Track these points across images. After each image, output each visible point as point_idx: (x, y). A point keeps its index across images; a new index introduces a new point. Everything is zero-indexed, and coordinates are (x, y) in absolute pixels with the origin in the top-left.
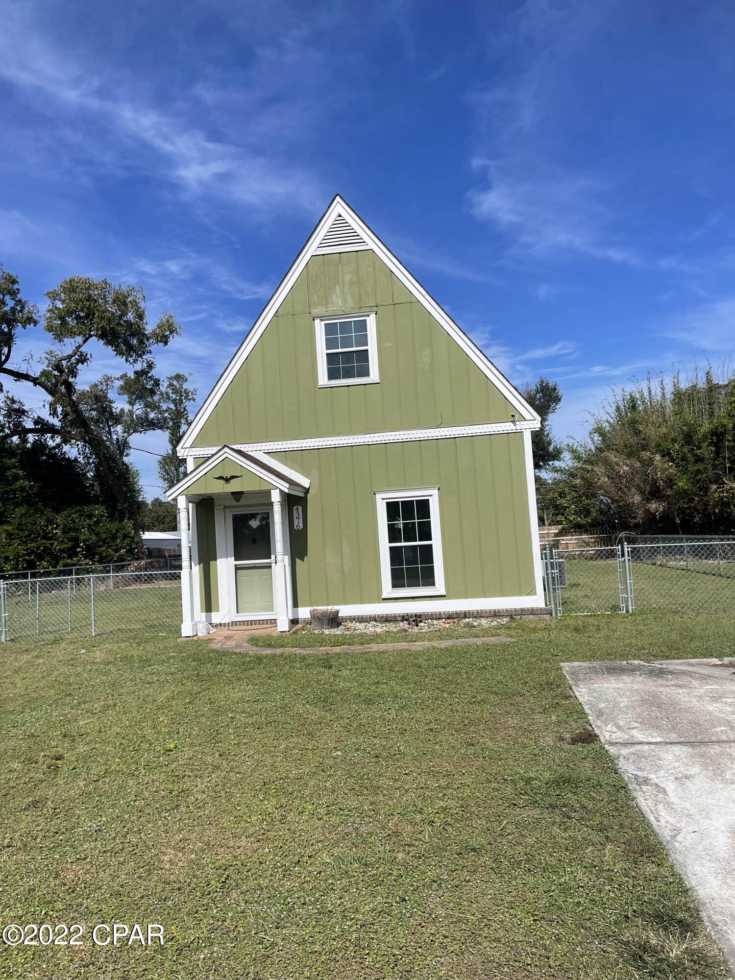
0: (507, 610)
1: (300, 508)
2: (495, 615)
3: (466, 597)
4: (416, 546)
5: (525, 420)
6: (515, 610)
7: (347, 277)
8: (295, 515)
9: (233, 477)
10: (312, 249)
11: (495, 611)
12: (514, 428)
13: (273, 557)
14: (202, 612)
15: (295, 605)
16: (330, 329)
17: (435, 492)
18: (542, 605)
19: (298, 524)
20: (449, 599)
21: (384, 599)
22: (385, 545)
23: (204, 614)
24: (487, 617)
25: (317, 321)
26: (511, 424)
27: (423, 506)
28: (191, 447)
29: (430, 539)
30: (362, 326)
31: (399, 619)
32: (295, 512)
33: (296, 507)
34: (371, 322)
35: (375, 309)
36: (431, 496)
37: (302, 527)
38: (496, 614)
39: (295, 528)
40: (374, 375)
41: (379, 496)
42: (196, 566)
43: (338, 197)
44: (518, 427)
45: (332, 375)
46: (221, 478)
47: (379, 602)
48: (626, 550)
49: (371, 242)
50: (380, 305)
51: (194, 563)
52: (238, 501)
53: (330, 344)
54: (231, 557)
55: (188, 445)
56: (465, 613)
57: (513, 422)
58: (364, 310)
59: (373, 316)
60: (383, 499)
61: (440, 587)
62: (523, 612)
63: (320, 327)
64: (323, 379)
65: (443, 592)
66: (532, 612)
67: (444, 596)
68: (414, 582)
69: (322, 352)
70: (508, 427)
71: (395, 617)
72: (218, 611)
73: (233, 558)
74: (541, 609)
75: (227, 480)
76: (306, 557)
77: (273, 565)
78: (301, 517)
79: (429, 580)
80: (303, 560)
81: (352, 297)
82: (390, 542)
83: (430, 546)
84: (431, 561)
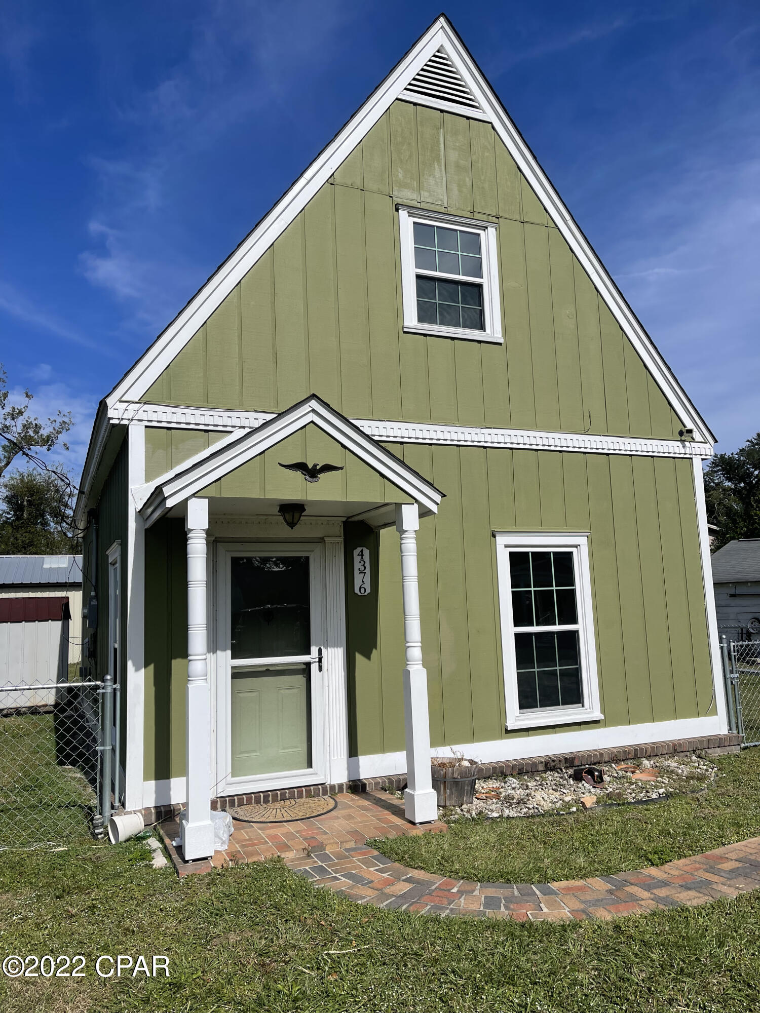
1: (367, 553)
2: (675, 750)
4: (552, 634)
5: (694, 441)
7: (453, 156)
8: (357, 565)
9: (328, 468)
10: (397, 87)
12: (682, 451)
13: (314, 650)
14: (146, 778)
15: (353, 751)
16: (421, 235)
17: (583, 541)
19: (362, 583)
20: (605, 726)
21: (509, 732)
22: (509, 630)
23: (152, 783)
25: (403, 214)
26: (679, 443)
27: (565, 561)
28: (144, 401)
29: (574, 621)
30: (474, 243)
32: (357, 559)
33: (359, 549)
34: (489, 239)
35: (496, 221)
36: (576, 546)
37: (368, 591)
39: (357, 591)
40: (494, 329)
41: (501, 541)
42: (137, 670)
43: (442, 19)
44: (687, 451)
45: (425, 313)
46: (300, 467)
47: (501, 737)
49: (491, 111)
50: (503, 218)
51: (134, 665)
52: (292, 525)
53: (421, 259)
54: (225, 650)
55: (136, 393)
57: (683, 441)
58: (477, 217)
59: (492, 231)
60: (506, 546)
61: (591, 708)
63: (406, 226)
64: (410, 317)
65: (597, 715)
67: (598, 722)
68: (549, 700)
69: (409, 271)
70: (674, 448)
72: (184, 772)
73: (229, 652)
74: (729, 737)
75: (312, 473)
76: (374, 651)
77: (314, 667)
78: (368, 570)
79: (574, 696)
80: (368, 656)
81: (460, 191)
82: (516, 625)
83: (575, 634)
84: (576, 660)
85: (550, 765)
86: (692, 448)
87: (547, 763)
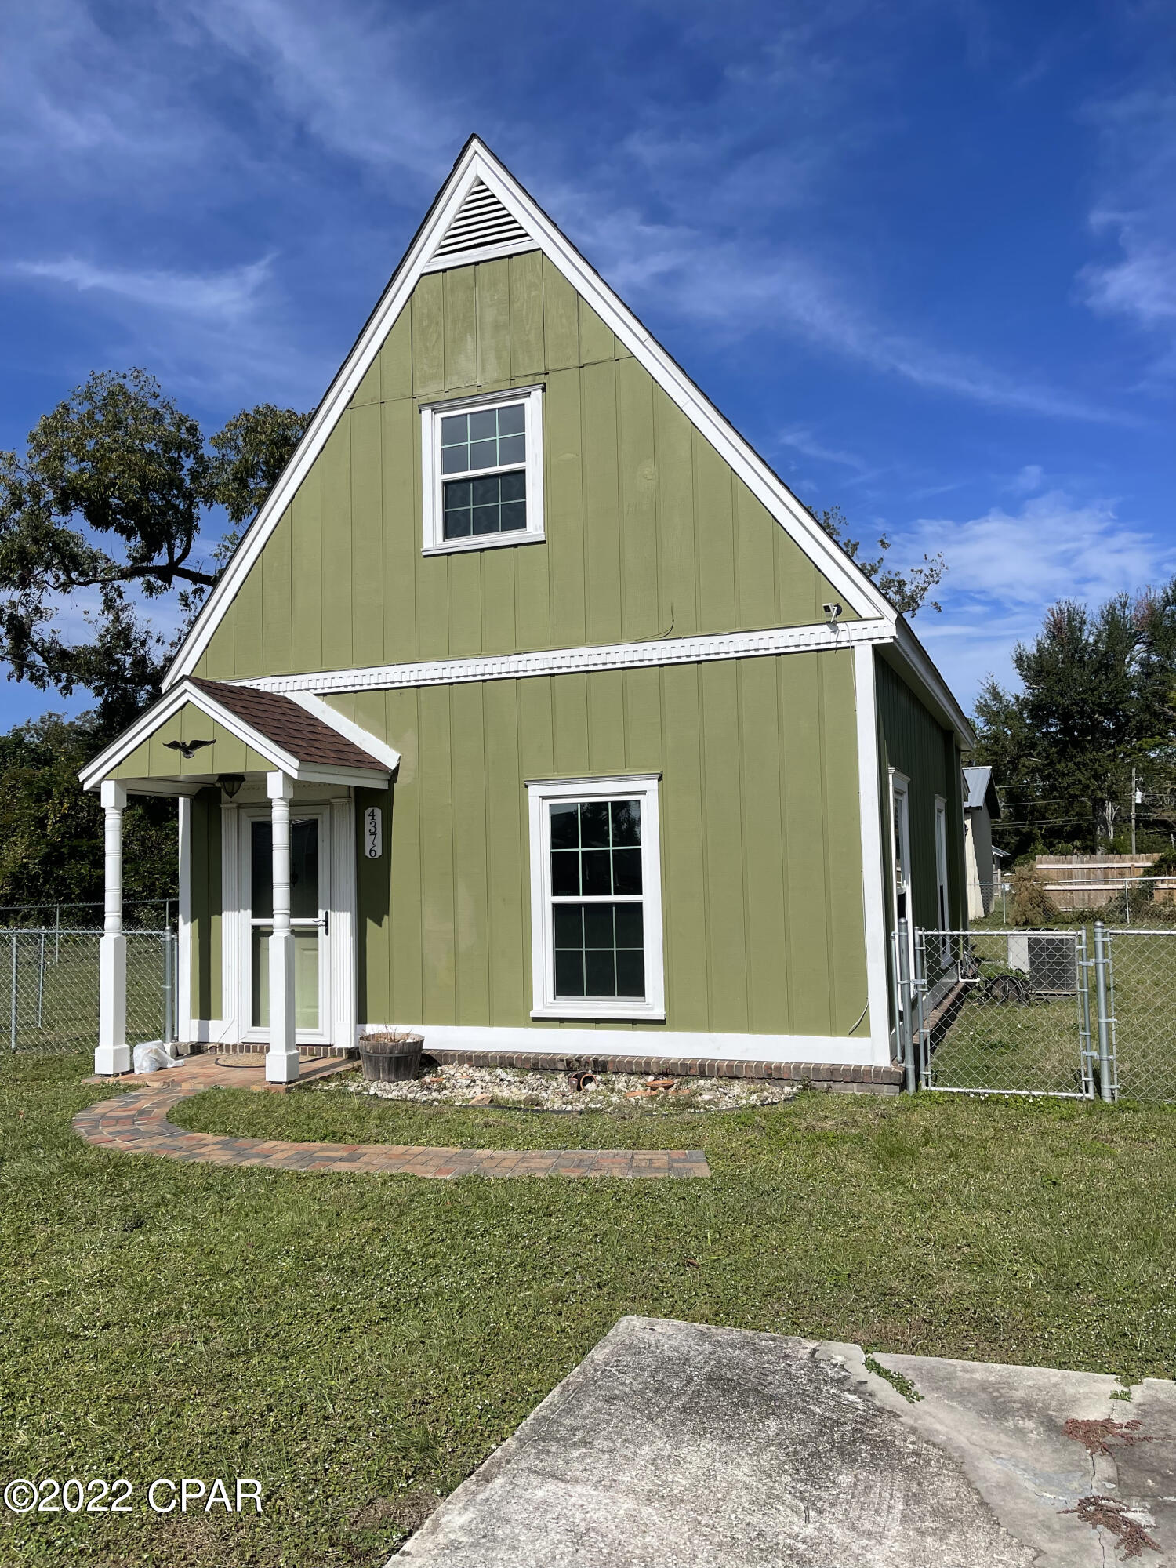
0: (797, 1067)
1: (378, 812)
2: (770, 1076)
3: (710, 1027)
4: (608, 906)
5: (860, 618)
6: (817, 1069)
7: (490, 315)
8: (368, 827)
9: (197, 744)
10: (424, 258)
11: (769, 1066)
12: (833, 637)
13: (321, 914)
14: (193, 1017)
15: (361, 1017)
16: (451, 430)
17: (652, 785)
18: (881, 1059)
19: (373, 845)
20: (671, 1029)
21: (536, 1019)
22: (542, 900)
23: (196, 1022)
24: (751, 1079)
25: (427, 414)
26: (825, 628)
27: (627, 817)
29: (639, 891)
30: (515, 419)
31: (561, 1066)
32: (368, 819)
33: (370, 809)
34: (533, 406)
35: (542, 379)
36: (644, 793)
37: (379, 853)
38: (771, 1074)
39: (367, 854)
40: (535, 525)
41: (534, 792)
42: (185, 923)
44: (843, 636)
45: (453, 527)
47: (525, 1025)
48: (1099, 939)
49: (540, 234)
50: (553, 371)
51: (183, 918)
52: (230, 794)
53: (450, 461)
54: (246, 909)
56: (702, 1066)
57: (832, 623)
58: (520, 382)
59: (537, 394)
60: (544, 798)
61: (653, 1002)
62: (834, 1074)
63: (431, 426)
64: (433, 536)
65: (659, 1013)
66: (856, 1075)
67: (662, 1022)
68: (600, 988)
69: (433, 478)
70: (819, 635)
71: (553, 1061)
72: (220, 1017)
73: (249, 912)
74: (877, 1070)
75: (186, 750)
76: (386, 917)
77: (322, 930)
78: (379, 832)
79: (634, 986)
80: (379, 923)
81: (498, 358)
82: (555, 893)
83: (638, 907)
84: (640, 942)
86: (848, 632)
87: (568, 1063)
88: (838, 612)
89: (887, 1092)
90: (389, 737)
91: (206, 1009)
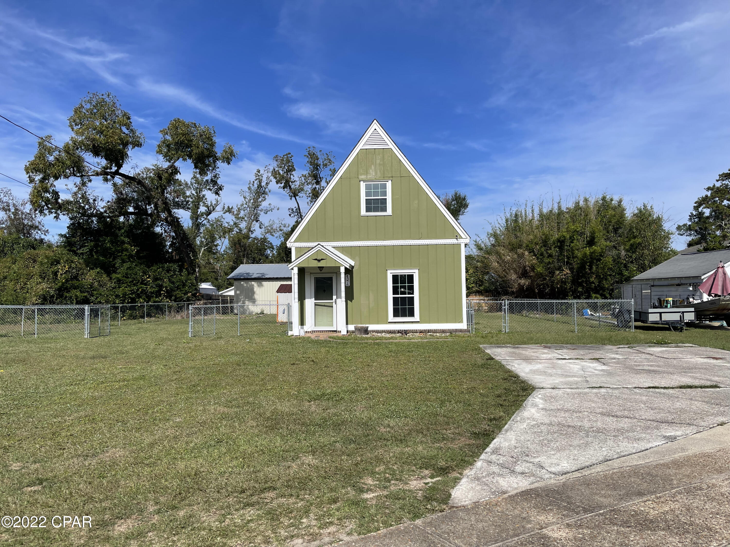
0: (449, 330)
1: (349, 276)
3: (429, 323)
4: (406, 297)
5: (462, 238)
6: (453, 330)
7: (378, 161)
8: (346, 279)
9: (322, 259)
10: (360, 146)
11: (443, 330)
12: (457, 242)
13: (334, 299)
16: (367, 187)
17: (417, 271)
18: (465, 327)
19: (348, 283)
20: (421, 323)
21: (389, 322)
22: (391, 296)
24: (439, 332)
25: (362, 182)
26: (455, 240)
27: (411, 278)
28: (294, 242)
29: (413, 294)
30: (384, 186)
31: (396, 332)
32: (346, 277)
33: (347, 275)
34: (389, 185)
35: (391, 178)
36: (415, 273)
37: (349, 285)
38: (443, 331)
39: (346, 285)
40: (389, 211)
41: (389, 272)
43: (375, 121)
44: (459, 242)
45: (368, 210)
46: (316, 259)
47: (387, 324)
48: (506, 303)
49: (391, 145)
50: (394, 177)
52: (321, 271)
53: (367, 194)
55: (293, 240)
56: (429, 330)
57: (457, 239)
58: (386, 178)
59: (390, 182)
60: (391, 273)
61: (417, 317)
62: (456, 331)
63: (363, 185)
64: (363, 212)
65: (418, 320)
66: (461, 331)
67: (419, 322)
68: (404, 315)
69: (363, 198)
70: (454, 241)
72: (306, 326)
73: (314, 299)
74: (465, 330)
75: (319, 261)
76: (353, 300)
77: (334, 304)
78: (349, 280)
79: (412, 314)
81: (380, 172)
82: (393, 294)
83: (413, 298)
84: (413, 305)
85: (399, 332)
86: (460, 241)
87: (398, 331)
88: (457, 237)
89: (468, 333)
90: (352, 258)
91: (302, 322)
